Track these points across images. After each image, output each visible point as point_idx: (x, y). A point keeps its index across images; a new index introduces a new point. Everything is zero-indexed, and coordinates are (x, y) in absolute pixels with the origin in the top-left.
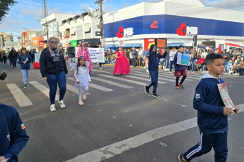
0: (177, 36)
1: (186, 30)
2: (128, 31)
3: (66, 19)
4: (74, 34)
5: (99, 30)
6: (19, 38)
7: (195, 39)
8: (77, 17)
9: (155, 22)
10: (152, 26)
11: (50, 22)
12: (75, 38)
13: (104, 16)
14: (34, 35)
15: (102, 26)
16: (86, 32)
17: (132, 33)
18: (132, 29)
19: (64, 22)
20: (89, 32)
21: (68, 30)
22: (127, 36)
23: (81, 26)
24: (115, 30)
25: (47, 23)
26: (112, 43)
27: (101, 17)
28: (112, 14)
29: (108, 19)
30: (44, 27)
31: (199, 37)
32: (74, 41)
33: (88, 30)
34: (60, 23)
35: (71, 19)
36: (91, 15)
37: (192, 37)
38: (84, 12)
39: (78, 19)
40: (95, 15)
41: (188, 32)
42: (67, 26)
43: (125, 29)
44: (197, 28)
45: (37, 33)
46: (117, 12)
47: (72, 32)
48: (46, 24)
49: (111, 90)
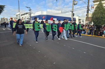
1: (53, 19)
5: (30, 18)
8: (25, 14)
9: (44, 17)
16: (27, 19)
19: (22, 15)
21: (23, 18)
25: (17, 15)
29: (32, 15)
35: (23, 14)
36: (28, 14)
45: (15, 18)
46: (35, 13)
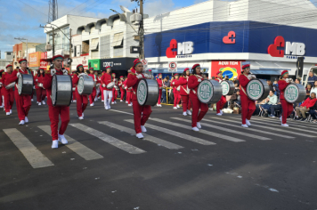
0: (268, 57)
1: (284, 48)
2: (185, 47)
3: (85, 24)
4: (96, 50)
5: (137, 44)
6: (9, 53)
7: (300, 63)
8: (103, 22)
9: (231, 33)
10: (226, 40)
11: (59, 29)
12: (98, 56)
13: (145, 21)
14: (33, 50)
15: (141, 37)
16: (115, 47)
17: (191, 50)
18: (191, 43)
19: (81, 29)
20: (121, 46)
21: (87, 42)
22: (182, 55)
23: (108, 37)
24: (163, 43)
25: (54, 30)
26: (157, 66)
27: (141, 24)
28: (159, 18)
29: (151, 26)
30: (48, 38)
31: (307, 59)
32: (95, 61)
33: (119, 44)
34: (75, 31)
35: (91, 26)
36: (124, 19)
37: (296, 60)
38: (114, 13)
39: (104, 26)
40: (131, 19)
41: (287, 52)
42: (85, 36)
43: (179, 44)
44: (303, 45)
45: (38, 47)
46: (168, 15)
47: (92, 46)
48: (53, 33)
49: (141, 151)
